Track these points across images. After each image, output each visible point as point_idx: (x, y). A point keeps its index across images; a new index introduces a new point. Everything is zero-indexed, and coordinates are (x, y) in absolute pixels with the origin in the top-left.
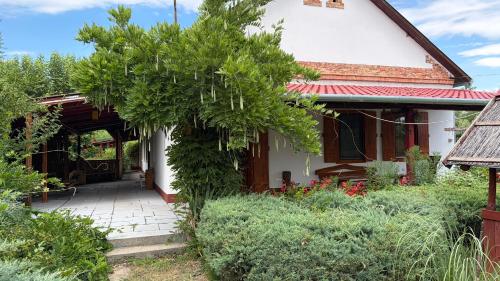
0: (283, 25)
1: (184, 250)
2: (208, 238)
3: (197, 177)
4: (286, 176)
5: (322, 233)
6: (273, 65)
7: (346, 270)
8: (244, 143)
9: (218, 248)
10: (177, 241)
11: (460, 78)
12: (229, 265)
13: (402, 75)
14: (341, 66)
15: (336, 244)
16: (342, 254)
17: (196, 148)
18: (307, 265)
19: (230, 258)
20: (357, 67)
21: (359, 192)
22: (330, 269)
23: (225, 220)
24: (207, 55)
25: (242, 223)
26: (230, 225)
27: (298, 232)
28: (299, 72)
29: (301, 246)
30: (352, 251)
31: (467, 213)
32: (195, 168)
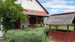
0: (22, 2)
1: (4, 39)
2: (7, 37)
3: (6, 27)
4: (23, 26)
5: (27, 35)
6: (20, 9)
7: (30, 40)
8: (15, 21)
9: (9, 38)
10: (2, 38)
11: (48, 13)
12: (11, 41)
13: (40, 12)
14: (32, 10)
15: (29, 36)
16: (29, 38)
17: (6, 22)
18: (24, 40)
19: (11, 40)
20: (34, 11)
21: (34, 29)
22: (27, 40)
23: (10, 34)
24: (7, 5)
25: (13, 34)
26: (11, 34)
27: (23, 35)
28: (24, 10)
29: (23, 37)
30: (31, 37)
31: (47, 31)
32: (6, 25)
